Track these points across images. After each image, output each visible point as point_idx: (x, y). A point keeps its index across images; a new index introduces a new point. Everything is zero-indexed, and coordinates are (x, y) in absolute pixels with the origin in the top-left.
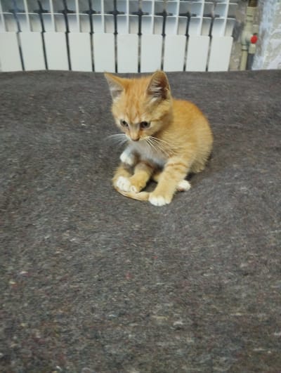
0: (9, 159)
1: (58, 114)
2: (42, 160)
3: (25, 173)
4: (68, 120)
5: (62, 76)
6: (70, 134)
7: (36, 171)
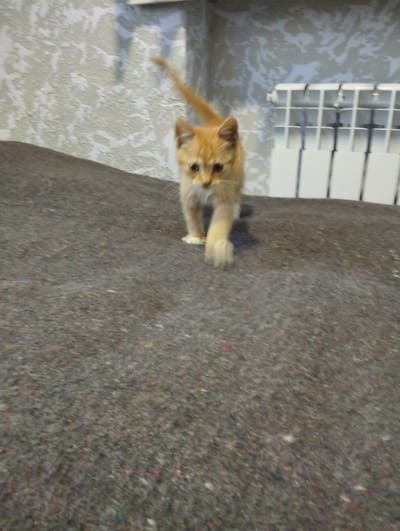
0: (309, 307)
1: (359, 256)
2: (352, 316)
3: (333, 331)
4: (373, 266)
5: (356, 207)
6: (382, 287)
7: (347, 331)
